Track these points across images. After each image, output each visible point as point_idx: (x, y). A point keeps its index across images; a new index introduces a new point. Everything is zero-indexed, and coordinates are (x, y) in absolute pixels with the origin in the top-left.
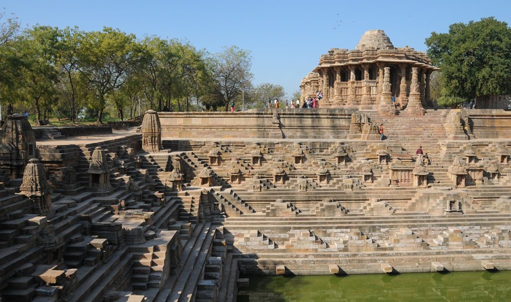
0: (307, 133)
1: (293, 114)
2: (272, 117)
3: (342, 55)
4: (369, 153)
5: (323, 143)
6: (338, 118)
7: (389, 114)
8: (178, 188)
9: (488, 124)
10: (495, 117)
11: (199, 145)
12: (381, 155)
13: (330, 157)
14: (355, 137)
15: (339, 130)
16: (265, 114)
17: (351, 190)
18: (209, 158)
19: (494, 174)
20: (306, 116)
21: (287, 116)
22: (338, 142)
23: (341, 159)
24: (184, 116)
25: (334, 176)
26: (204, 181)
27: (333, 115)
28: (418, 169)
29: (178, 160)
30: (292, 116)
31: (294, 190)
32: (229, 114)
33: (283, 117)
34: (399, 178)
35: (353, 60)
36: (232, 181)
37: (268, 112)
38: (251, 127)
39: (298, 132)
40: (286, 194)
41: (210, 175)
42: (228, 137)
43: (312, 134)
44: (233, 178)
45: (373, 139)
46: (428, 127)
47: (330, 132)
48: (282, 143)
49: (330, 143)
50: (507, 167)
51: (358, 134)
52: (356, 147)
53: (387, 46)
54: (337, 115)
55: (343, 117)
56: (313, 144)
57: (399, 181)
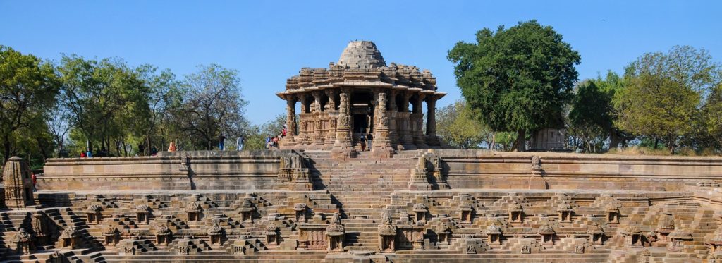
0: (222, 183)
1: (206, 159)
2: (180, 163)
3: (306, 78)
4: (286, 207)
5: (230, 194)
6: (263, 163)
7: (342, 156)
8: (24, 251)
9: (470, 168)
10: (480, 160)
11: (79, 199)
12: (297, 209)
13: (234, 212)
14: (281, 187)
15: (264, 178)
16: (172, 159)
17: (242, 253)
18: (86, 215)
19: (442, 236)
20: (222, 161)
21: (199, 161)
22: (247, 193)
23: (245, 215)
24: (74, 163)
25: (230, 236)
26: (67, 243)
27: (258, 158)
28: (332, 228)
29: (37, 217)
30: (205, 161)
31: (173, 253)
32: (128, 160)
33: (195, 163)
34: (310, 239)
35: (317, 84)
36: (108, 243)
37: (176, 157)
38: (154, 176)
39: (211, 181)
40: (163, 258)
41: (72, 235)
42: (126, 188)
43: (230, 184)
44: (109, 239)
45: (300, 190)
46: (388, 174)
47: (252, 181)
48: (179, 195)
49: (239, 194)
50: (469, 226)
51: (285, 183)
52: (272, 200)
53: (371, 64)
54: (263, 158)
55: (270, 161)
56: (217, 196)
57: (310, 243)
